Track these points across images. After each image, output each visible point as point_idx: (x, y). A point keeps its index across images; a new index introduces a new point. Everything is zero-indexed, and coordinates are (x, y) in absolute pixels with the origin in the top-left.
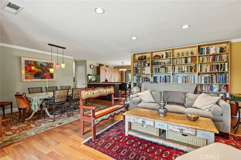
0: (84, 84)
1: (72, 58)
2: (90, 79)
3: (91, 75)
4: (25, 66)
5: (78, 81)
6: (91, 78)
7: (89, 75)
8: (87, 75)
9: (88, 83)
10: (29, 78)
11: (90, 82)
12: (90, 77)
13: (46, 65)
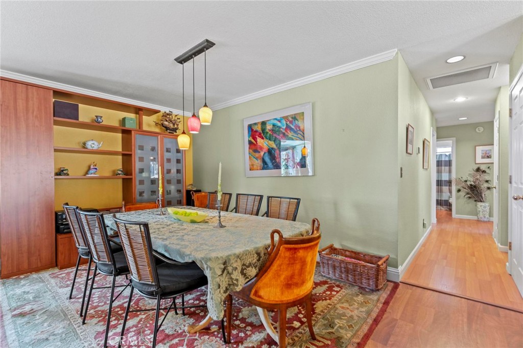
1: (390, 55)
4: (249, 140)
10: (255, 166)
13: (284, 126)
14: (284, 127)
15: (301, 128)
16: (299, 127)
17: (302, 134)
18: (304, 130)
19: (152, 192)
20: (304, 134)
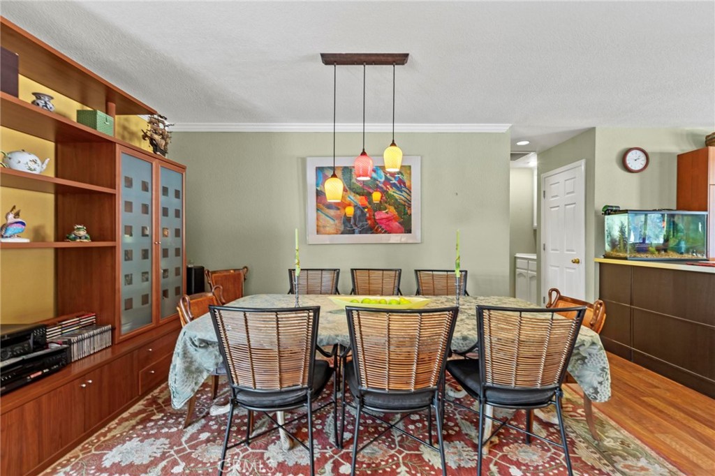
0: (576, 262)
1: (503, 128)
2: (616, 234)
3: (626, 211)
4: (317, 190)
5: (549, 247)
6: (622, 231)
7: (609, 211)
8: (596, 212)
9: (606, 257)
10: (328, 229)
11: (615, 254)
12: (615, 224)
13: (381, 178)
14: (383, 180)
15: (407, 184)
16: (404, 183)
17: (408, 191)
18: (411, 188)
19: (143, 273)
20: (410, 192)
